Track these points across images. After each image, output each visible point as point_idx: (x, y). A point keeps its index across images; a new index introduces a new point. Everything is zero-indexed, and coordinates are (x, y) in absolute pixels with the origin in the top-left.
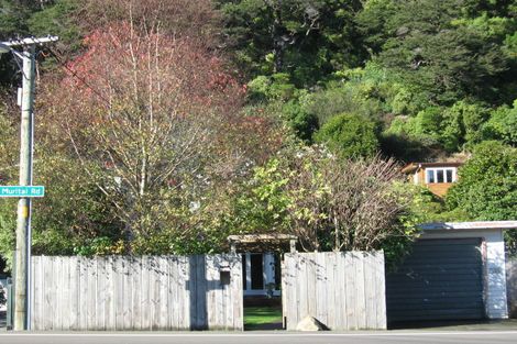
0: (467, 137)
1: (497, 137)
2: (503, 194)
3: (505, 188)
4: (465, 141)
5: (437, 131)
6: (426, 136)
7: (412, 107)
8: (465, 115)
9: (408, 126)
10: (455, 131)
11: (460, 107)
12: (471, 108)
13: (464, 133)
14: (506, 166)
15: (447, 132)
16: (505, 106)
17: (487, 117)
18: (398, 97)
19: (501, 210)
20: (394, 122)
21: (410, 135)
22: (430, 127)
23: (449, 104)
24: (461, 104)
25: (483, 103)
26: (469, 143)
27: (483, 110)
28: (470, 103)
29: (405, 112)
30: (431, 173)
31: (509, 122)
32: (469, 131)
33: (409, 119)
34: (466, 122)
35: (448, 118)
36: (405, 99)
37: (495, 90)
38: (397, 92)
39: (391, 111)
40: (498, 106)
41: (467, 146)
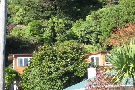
0: (57, 38)
1: (75, 38)
2: (51, 73)
3: (52, 70)
4: (56, 41)
5: (39, 35)
6: (32, 37)
7: (25, 20)
8: (56, 25)
9: (22, 32)
10: (50, 34)
11: (54, 20)
12: (61, 20)
13: (55, 36)
14: (55, 56)
15: (45, 35)
16: (80, 20)
17: (70, 26)
18: (17, 13)
19: (49, 83)
20: (14, 29)
21: (24, 37)
22: (34, 32)
23: (47, 18)
24: (55, 19)
25: (68, 18)
26: (58, 42)
27: (68, 22)
28: (61, 17)
29: (21, 23)
30: (21, 60)
31: (82, 29)
32: (58, 34)
33: (23, 27)
34: (57, 29)
35: (45, 27)
36: (22, 15)
37: (78, 10)
38: (17, 11)
39: (13, 22)
40: (77, 20)
41: (57, 44)
